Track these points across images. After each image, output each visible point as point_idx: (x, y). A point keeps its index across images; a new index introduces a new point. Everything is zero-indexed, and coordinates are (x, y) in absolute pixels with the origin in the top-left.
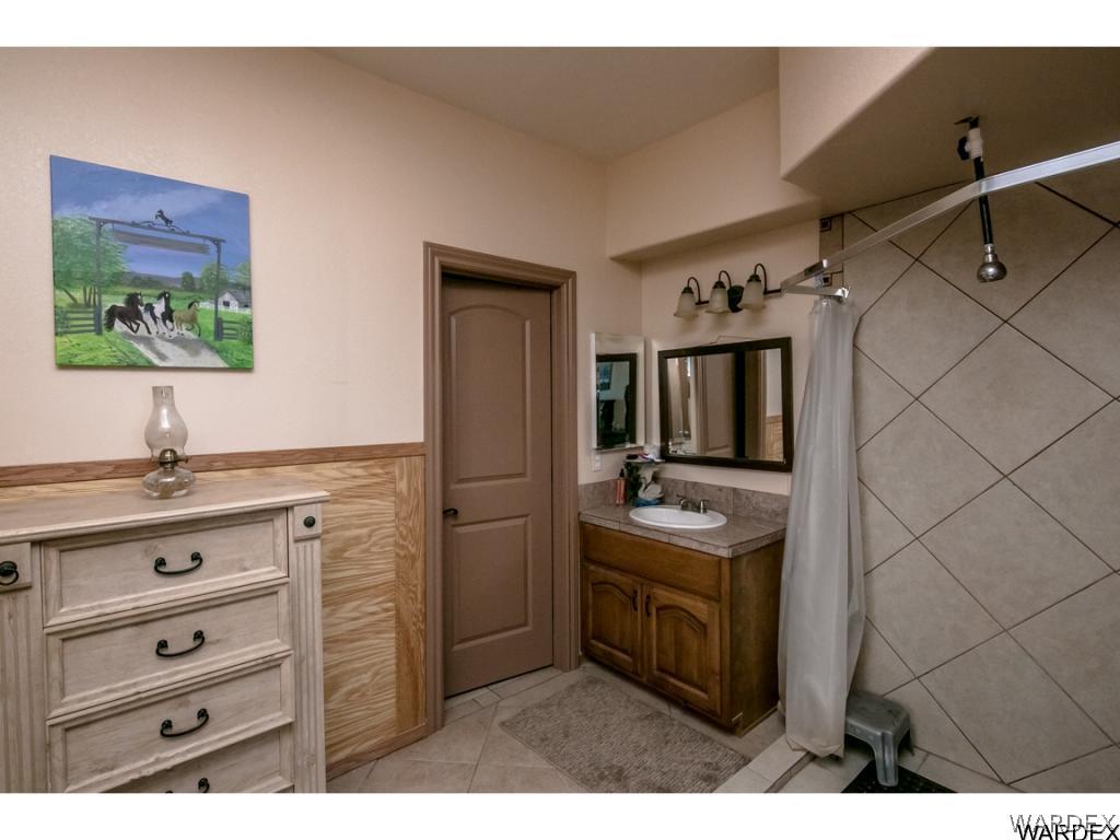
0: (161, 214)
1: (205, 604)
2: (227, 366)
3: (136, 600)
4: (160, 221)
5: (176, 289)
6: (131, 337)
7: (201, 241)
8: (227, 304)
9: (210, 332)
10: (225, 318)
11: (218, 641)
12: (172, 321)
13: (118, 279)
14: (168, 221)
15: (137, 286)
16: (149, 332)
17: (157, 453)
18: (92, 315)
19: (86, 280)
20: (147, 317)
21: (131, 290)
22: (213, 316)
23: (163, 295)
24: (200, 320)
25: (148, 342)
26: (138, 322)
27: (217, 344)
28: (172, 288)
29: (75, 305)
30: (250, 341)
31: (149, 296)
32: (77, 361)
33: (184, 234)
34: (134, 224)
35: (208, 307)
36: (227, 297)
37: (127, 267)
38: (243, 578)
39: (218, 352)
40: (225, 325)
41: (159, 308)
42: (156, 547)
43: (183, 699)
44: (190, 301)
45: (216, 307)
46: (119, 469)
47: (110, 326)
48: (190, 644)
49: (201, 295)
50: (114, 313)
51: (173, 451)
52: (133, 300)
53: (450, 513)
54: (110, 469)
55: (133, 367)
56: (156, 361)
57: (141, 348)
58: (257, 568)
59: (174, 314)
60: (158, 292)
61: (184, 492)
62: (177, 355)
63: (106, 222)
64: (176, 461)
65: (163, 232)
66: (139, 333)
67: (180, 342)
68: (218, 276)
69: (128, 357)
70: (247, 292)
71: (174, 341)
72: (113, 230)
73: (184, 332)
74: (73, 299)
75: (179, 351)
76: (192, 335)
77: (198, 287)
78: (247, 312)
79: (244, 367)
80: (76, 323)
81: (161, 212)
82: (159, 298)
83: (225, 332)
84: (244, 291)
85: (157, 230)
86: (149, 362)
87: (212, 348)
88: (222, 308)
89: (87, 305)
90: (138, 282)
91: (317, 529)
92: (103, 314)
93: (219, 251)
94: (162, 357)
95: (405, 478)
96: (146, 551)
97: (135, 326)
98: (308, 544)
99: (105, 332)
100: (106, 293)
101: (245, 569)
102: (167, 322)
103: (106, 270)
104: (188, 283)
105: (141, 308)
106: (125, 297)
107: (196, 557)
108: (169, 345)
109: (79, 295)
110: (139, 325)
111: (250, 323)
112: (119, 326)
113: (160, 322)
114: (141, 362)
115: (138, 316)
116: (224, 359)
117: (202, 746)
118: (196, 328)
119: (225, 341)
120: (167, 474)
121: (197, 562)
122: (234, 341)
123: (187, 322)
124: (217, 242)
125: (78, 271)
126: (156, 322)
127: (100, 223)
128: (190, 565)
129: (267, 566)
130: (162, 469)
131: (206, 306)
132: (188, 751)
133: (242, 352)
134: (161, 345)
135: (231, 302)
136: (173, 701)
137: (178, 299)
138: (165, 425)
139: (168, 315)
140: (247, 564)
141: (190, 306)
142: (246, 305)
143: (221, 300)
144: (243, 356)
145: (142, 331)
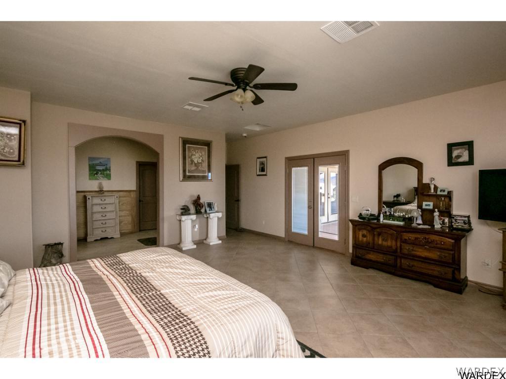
6: (97, 176)
7: (105, 165)
9: (106, 175)
10: (108, 174)
13: (95, 170)
18: (93, 174)
19: (92, 170)
28: (101, 171)
30: (110, 176)
31: (99, 172)
33: (103, 164)
34: (97, 163)
37: (96, 168)
44: (103, 172)
46: (96, 191)
51: (102, 190)
52: (97, 172)
53: (140, 201)
62: (102, 178)
65: (100, 164)
68: (107, 169)
69: (96, 179)
72: (95, 164)
76: (104, 176)
80: (91, 175)
81: (100, 162)
84: (110, 170)
87: (106, 177)
90: (98, 170)
93: (107, 165)
94: (100, 178)
95: (133, 195)
96: (100, 198)
99: (94, 176)
100: (94, 172)
104: (103, 170)
106: (96, 172)
107: (105, 199)
109: (91, 172)
114: (98, 179)
115: (98, 174)
116: (108, 178)
119: (108, 176)
120: (101, 192)
123: (103, 174)
126: (100, 175)
131: (105, 172)
135: (108, 172)
138: (101, 186)
142: (110, 172)
144: (110, 178)
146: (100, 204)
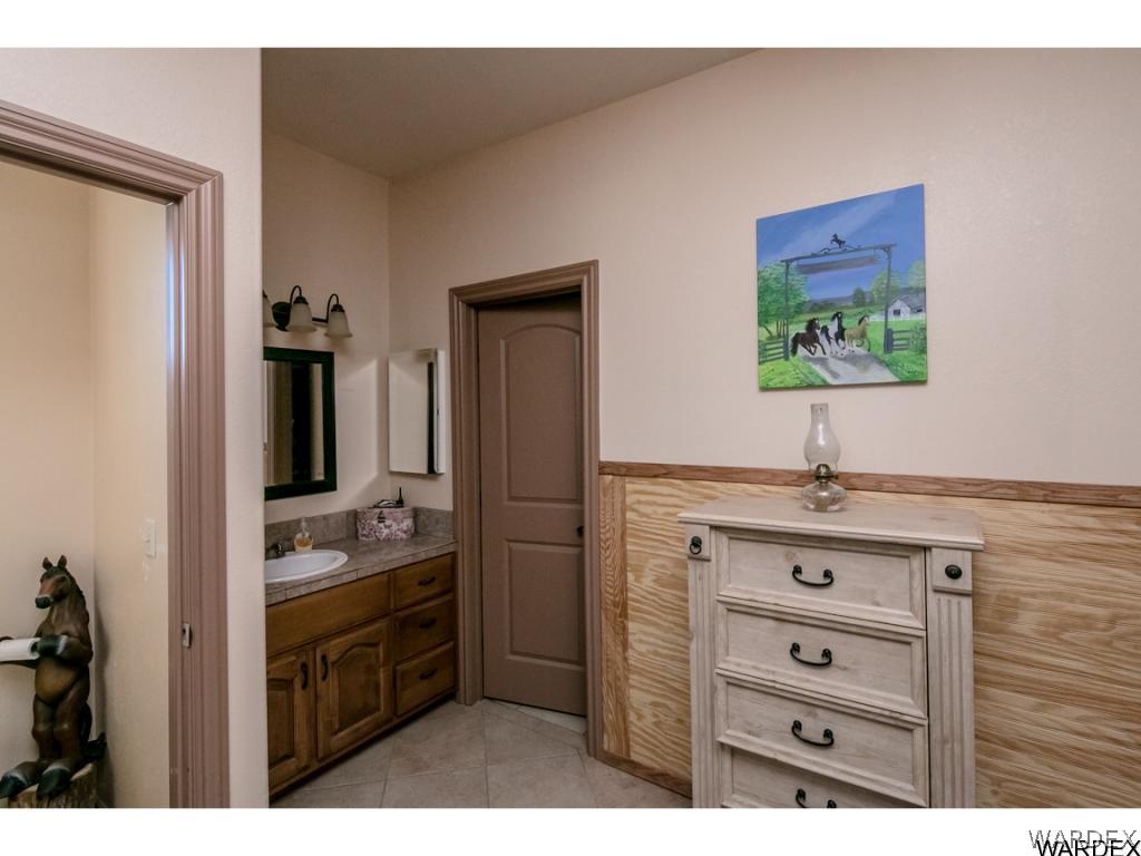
0: (836, 239)
1: (831, 625)
2: (897, 380)
3: (777, 597)
4: (836, 245)
5: (847, 307)
6: (810, 359)
7: (871, 253)
8: (897, 313)
9: (879, 345)
10: (894, 329)
11: (845, 669)
12: (843, 339)
13: (800, 309)
14: (840, 243)
15: (815, 312)
16: (824, 353)
17: (814, 467)
18: (782, 344)
19: (777, 316)
20: (822, 338)
21: (809, 317)
22: (883, 329)
23: (836, 315)
24: (870, 334)
25: (822, 362)
26: (816, 344)
27: (887, 358)
28: (843, 308)
29: (771, 338)
30: (923, 350)
31: (825, 319)
32: (772, 384)
33: (856, 250)
34: (814, 256)
35: (878, 320)
36: (898, 305)
37: (806, 297)
38: (874, 612)
39: (887, 365)
40: (895, 336)
41: (833, 329)
42: (794, 555)
43: (811, 708)
44: (859, 317)
45: (886, 319)
47: (794, 352)
48: (818, 659)
49: (871, 308)
50: (798, 339)
51: (827, 466)
52: (811, 325)
54: (795, 477)
55: (811, 386)
56: (831, 380)
57: (817, 368)
58: (890, 607)
59: (846, 332)
60: (832, 314)
61: (836, 507)
62: (848, 373)
63: (792, 260)
64: (830, 477)
65: (838, 255)
66: (816, 355)
67: (852, 359)
68: (888, 286)
69: (807, 377)
70: (921, 295)
71: (844, 359)
72: (799, 267)
73: (855, 348)
74: (769, 332)
75: (849, 367)
76: (862, 351)
77: (868, 300)
78: (920, 317)
79: (918, 381)
80: (771, 352)
81: (835, 236)
82: (833, 319)
83: (895, 343)
84: (917, 295)
85: (833, 254)
86: (824, 381)
87: (881, 362)
88: (892, 318)
89: (779, 336)
90: (816, 308)
91: (965, 584)
92: (790, 342)
93: (889, 258)
94: (835, 375)
96: (787, 556)
97: (813, 349)
98: (955, 600)
99: (791, 357)
100: (791, 323)
101: (877, 604)
102: (840, 341)
103: (792, 303)
104: (860, 299)
105: (818, 332)
106: (805, 324)
107: (827, 574)
108: (842, 363)
109: (773, 328)
110: (816, 347)
111: (924, 329)
112: (801, 351)
113: (833, 341)
114: (818, 382)
115: (815, 339)
116: (895, 373)
117: (827, 767)
118: (866, 344)
119: (895, 353)
120: (822, 488)
121: (828, 581)
122: (905, 352)
123: (857, 338)
124: (887, 249)
125: (773, 309)
126: (830, 343)
127: (788, 262)
128: (821, 580)
129: (900, 608)
130: (818, 483)
131: (876, 319)
132: (815, 763)
133: (914, 363)
134: (834, 364)
135: (903, 309)
136: (804, 707)
137: (850, 317)
138: (821, 442)
139: (840, 335)
140: (879, 598)
141: (860, 322)
142: (920, 309)
143: (891, 310)
144: (915, 368)
145: (819, 353)
146: (781, 618)
